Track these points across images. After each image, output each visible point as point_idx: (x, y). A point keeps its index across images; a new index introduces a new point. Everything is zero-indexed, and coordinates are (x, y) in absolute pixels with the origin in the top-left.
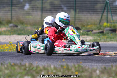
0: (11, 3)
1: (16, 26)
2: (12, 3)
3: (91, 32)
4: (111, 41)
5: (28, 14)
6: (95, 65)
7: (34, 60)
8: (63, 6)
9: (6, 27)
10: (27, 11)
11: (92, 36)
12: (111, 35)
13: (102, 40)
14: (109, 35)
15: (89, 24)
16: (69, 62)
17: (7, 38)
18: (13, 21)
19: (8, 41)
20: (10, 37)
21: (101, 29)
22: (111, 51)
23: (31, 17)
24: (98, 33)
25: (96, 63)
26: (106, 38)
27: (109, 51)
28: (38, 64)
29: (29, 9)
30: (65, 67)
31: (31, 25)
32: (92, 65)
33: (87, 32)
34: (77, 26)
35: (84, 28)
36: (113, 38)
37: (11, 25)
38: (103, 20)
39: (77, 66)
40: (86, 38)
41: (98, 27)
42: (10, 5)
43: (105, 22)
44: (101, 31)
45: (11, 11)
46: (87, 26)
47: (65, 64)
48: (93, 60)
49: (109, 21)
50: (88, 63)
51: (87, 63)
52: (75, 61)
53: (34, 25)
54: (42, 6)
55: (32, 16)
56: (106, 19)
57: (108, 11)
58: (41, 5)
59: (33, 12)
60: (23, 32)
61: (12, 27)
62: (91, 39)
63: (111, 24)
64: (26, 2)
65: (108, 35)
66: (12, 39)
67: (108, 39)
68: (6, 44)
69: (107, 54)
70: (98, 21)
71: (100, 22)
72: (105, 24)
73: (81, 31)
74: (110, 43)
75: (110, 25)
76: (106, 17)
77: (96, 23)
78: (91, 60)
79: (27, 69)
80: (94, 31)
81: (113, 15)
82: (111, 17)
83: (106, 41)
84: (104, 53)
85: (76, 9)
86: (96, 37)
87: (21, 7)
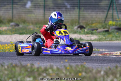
0: (12, 1)
1: (18, 25)
3: (95, 30)
4: (117, 40)
5: (30, 12)
6: (100, 65)
7: (36, 61)
8: (66, 3)
9: (7, 26)
10: (29, 10)
11: (97, 35)
12: (117, 34)
13: (107, 39)
14: (114, 34)
15: (94, 22)
16: (73, 62)
17: (8, 38)
18: (14, 19)
19: (9, 41)
20: (11, 37)
21: (107, 28)
22: (117, 51)
23: (33, 15)
24: (104, 32)
25: (101, 63)
26: (111, 37)
27: (115, 51)
28: (40, 65)
29: (31, 7)
30: (68, 68)
31: (32, 24)
32: (97, 66)
33: (91, 31)
34: (82, 24)
35: (88, 27)
36: (119, 37)
37: (12, 24)
38: (108, 18)
40: (91, 37)
41: (103, 26)
42: (12, 3)
43: (110, 20)
44: (106, 29)
45: (13, 9)
46: (91, 24)
47: (68, 64)
48: (98, 60)
49: (114, 19)
51: (91, 64)
52: (79, 62)
53: (36, 24)
54: (45, 4)
55: (34, 14)
56: (112, 17)
57: (113, 9)
58: (43, 3)
59: (35, 10)
60: (24, 31)
61: (14, 26)
62: (96, 39)
66: (13, 38)
67: (114, 38)
68: (7, 45)
69: (113, 54)
70: (103, 19)
71: (105, 20)
72: (111, 22)
73: (86, 30)
74: (116, 42)
75: (115, 23)
76: (111, 15)
77: (101, 21)
79: (29, 70)
80: (99, 30)
81: (119, 13)
82: (117, 15)
83: (111, 40)
84: (109, 53)
85: (80, 7)
86: (101, 36)
87: (23, 5)
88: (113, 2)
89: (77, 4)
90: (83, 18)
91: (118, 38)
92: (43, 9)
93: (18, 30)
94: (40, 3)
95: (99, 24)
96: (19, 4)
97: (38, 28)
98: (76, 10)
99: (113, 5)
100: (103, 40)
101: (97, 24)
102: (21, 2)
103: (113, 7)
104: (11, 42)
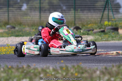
0: (7, 4)
1: (14, 28)
2: (9, 3)
3: (91, 31)
4: (113, 40)
5: (26, 14)
6: (96, 65)
7: (32, 62)
8: (62, 5)
9: (3, 29)
10: (24, 12)
11: (93, 35)
12: (113, 34)
13: (103, 40)
14: (110, 34)
15: (89, 23)
16: (69, 63)
17: (4, 41)
18: (10, 22)
19: (5, 44)
20: (7, 39)
21: (103, 28)
22: (113, 51)
23: (29, 17)
24: (99, 32)
25: (97, 63)
26: (107, 37)
27: (111, 51)
28: (36, 66)
29: (27, 10)
30: (64, 69)
31: (28, 26)
32: (93, 66)
33: (87, 32)
34: (77, 25)
35: (84, 28)
36: (115, 37)
37: (8, 26)
39: (76, 67)
40: (87, 37)
41: (99, 26)
42: (7, 6)
43: (105, 21)
44: (102, 30)
45: (8, 11)
46: (87, 25)
47: (64, 65)
48: (94, 60)
49: (110, 19)
50: (88, 63)
52: (76, 62)
53: (32, 26)
54: (40, 6)
55: (30, 16)
56: (107, 17)
57: (108, 10)
58: (39, 5)
59: (31, 12)
60: (21, 33)
61: (10, 29)
62: (92, 39)
64: (23, 3)
65: (110, 33)
66: (10, 41)
67: (110, 39)
68: (4, 47)
69: (109, 54)
70: (99, 20)
71: (101, 21)
72: (106, 23)
73: (82, 31)
74: (112, 42)
75: (111, 23)
76: (107, 15)
77: (97, 22)
78: (92, 60)
79: (25, 71)
80: (95, 31)
81: (114, 13)
82: (112, 15)
83: (107, 40)
84: (106, 53)
85: (75, 8)
86: (97, 37)
87: (19, 8)
88: (108, 3)
89: (73, 6)
90: (80, 19)
91: (114, 38)
92: (39, 11)
93: (15, 32)
94: (36, 5)
95: (94, 25)
96: (14, 6)
97: (34, 30)
98: (72, 11)
99: (108, 5)
100: (99, 40)
101: (93, 24)
102: (17, 4)
103: (108, 7)
104: (7, 44)
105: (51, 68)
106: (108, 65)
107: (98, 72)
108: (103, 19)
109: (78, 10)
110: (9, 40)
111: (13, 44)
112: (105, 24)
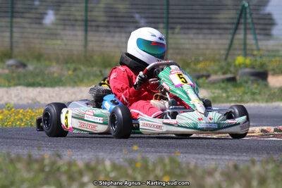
0: (9, 10)
1: (24, 65)
2: (13, 8)
3: (204, 78)
4: (254, 100)
5: (53, 34)
6: (213, 159)
7: (64, 148)
8: (137, 15)
10: (49, 29)
11: (207, 88)
12: (255, 86)
13: (231, 99)
14: (248, 87)
15: (201, 58)
16: (149, 152)
18: (16, 51)
19: (2, 102)
20: (7, 92)
21: (231, 73)
23: (59, 42)
24: (223, 81)
25: (216, 155)
26: (240, 94)
28: (73, 157)
29: (53, 24)
30: (139, 165)
31: (58, 61)
32: (207, 159)
36: (260, 94)
37: (11, 62)
38: (235, 49)
39: (167, 161)
41: (222, 68)
42: (9, 14)
43: (239, 55)
44: (229, 76)
45: (11, 27)
46: (195, 64)
47: (138, 156)
48: (208, 147)
49: (248, 52)
50: (196, 153)
51: (193, 155)
52: (166, 150)
53: (67, 62)
54: (86, 16)
55: (62, 39)
56: (242, 47)
57: (246, 29)
58: (83, 13)
59: (64, 30)
60: (39, 79)
61: (14, 68)
63: (253, 58)
65: (246, 85)
66: (13, 95)
67: (247, 97)
70: (223, 52)
71: (227, 55)
72: (240, 60)
74: (252, 105)
75: (251, 60)
76: (242, 42)
77: (217, 57)
79: (47, 169)
80: (213, 77)
81: (259, 37)
82: (254, 42)
83: (241, 101)
85: (168, 23)
86: (218, 92)
87: (36, 18)
88: (246, 14)
89: (163, 18)
90: (177, 49)
91: (258, 97)
92: (83, 28)
94: (77, 13)
95: (212, 64)
96: (26, 15)
97: (70, 72)
99: (246, 19)
100: (223, 99)
101: (208, 63)
102: (34, 11)
103: (245, 24)
104: (6, 104)
105: (108, 163)
106: (241, 158)
107: (218, 176)
108: (231, 52)
109: (173, 28)
110: (11, 94)
111: (21, 103)
112: (237, 63)
